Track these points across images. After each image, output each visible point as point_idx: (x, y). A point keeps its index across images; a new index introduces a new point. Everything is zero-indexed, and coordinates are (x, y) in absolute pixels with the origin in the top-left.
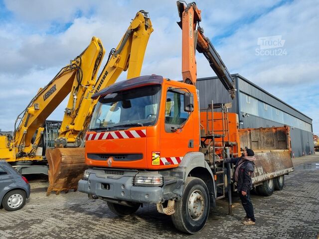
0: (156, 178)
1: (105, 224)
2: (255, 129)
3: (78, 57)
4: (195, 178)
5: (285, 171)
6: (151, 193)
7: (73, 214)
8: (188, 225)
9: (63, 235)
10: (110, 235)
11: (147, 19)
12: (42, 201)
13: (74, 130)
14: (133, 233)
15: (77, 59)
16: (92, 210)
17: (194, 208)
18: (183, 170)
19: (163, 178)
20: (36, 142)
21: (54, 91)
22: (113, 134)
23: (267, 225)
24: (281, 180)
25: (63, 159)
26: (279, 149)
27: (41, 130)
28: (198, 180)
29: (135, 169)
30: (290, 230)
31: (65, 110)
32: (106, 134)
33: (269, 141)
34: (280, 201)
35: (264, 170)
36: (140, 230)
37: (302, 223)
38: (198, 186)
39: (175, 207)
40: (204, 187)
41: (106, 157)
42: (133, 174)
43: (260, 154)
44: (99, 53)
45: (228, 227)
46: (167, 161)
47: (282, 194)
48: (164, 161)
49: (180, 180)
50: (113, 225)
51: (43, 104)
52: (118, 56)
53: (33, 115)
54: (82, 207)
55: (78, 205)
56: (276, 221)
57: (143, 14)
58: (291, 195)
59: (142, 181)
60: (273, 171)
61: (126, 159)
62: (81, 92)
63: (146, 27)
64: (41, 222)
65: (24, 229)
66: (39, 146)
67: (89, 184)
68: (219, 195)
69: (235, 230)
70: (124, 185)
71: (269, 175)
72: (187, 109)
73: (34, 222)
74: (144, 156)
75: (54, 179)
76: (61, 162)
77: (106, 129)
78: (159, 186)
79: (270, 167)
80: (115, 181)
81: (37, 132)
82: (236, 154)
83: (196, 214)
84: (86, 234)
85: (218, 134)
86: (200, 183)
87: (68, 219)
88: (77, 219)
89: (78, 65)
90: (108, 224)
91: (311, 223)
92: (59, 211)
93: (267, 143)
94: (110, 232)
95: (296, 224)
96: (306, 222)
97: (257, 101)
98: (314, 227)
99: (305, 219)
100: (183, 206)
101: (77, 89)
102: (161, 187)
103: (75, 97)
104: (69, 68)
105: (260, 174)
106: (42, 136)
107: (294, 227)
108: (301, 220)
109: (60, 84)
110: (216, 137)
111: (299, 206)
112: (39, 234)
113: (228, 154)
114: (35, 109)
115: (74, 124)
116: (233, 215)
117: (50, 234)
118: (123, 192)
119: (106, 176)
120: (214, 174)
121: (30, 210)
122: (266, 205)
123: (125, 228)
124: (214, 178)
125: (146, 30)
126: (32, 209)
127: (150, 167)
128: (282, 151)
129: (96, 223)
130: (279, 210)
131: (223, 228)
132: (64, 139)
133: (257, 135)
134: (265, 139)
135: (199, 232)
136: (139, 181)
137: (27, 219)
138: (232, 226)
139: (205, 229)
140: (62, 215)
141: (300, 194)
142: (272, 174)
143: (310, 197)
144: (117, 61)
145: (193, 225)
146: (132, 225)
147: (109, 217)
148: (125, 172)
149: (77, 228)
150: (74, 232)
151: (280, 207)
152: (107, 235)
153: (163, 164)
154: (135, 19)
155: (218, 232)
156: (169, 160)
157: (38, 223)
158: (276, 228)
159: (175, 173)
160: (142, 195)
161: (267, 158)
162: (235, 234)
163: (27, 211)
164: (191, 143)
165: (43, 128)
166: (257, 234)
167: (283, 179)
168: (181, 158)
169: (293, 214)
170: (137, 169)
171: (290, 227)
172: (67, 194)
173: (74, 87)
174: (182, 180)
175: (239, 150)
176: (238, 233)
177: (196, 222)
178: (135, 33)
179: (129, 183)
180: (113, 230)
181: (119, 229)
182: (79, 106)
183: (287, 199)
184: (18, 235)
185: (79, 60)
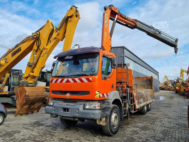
0: (97, 105)
1: (60, 132)
2: (135, 78)
3: (37, 31)
4: (114, 105)
5: (152, 101)
6: (95, 113)
7: (38, 127)
8: (111, 131)
9: (37, 139)
10: (66, 138)
11: (77, 11)
12: (13, 120)
13: (33, 76)
14: (79, 137)
15: (36, 32)
16: (49, 124)
17: (114, 121)
18: (110, 101)
19: (101, 105)
20: (4, 83)
21: (19, 51)
22: (70, 80)
23: (149, 130)
24: (150, 106)
25: (27, 94)
26: (148, 89)
27: (8, 75)
28: (116, 106)
29: (84, 100)
30: (161, 132)
31: (27, 64)
32: (65, 80)
33: (143, 84)
34: (151, 117)
35: (144, 100)
36: (83, 135)
37: (166, 128)
38: (116, 109)
39: (106, 121)
40: (118, 110)
41: (65, 93)
42: (83, 103)
43: (141, 92)
44: (52, 30)
45: (130, 131)
46: (102, 96)
47: (151, 113)
48: (101, 95)
49: (108, 106)
50: (65, 132)
51: (11, 59)
52: (58, 31)
53: (3, 66)
54: (41, 122)
55: (38, 122)
56: (153, 127)
57: (75, 8)
58: (156, 114)
59: (89, 107)
60: (147, 101)
61: (78, 94)
62: (39, 53)
63: (76, 16)
64: (19, 132)
65: (11, 137)
66: (6, 85)
67: (54, 108)
68: (125, 114)
69: (134, 133)
70: (78, 109)
71: (145, 103)
72: (113, 67)
73: (15, 132)
74: (91, 92)
75: (20, 106)
76: (26, 95)
77: (65, 76)
78: (99, 110)
79: (146, 99)
80: (72, 107)
81: (4, 76)
82: (132, 92)
83: (115, 125)
84: (52, 138)
85: (125, 81)
86: (116, 108)
87: (36, 130)
88: (41, 130)
89: (38, 36)
90: (62, 132)
91: (170, 128)
92: (27, 126)
93: (142, 85)
94: (65, 136)
95: (163, 129)
96: (168, 128)
97: (133, 61)
98: (173, 130)
99: (167, 126)
100: (109, 121)
101: (37, 50)
102: (100, 110)
103: (35, 56)
104: (31, 38)
105: (142, 102)
106: (8, 79)
107: (163, 130)
108: (165, 127)
109: (24, 47)
110: (124, 82)
111: (162, 119)
112: (21, 139)
113: (128, 91)
114: (6, 62)
115: (33, 72)
116: (130, 125)
117: (29, 139)
118: (78, 113)
119: (65, 104)
120: (123, 103)
121: (8, 125)
122: (145, 119)
123: (73, 134)
124: (123, 105)
125: (76, 17)
126: (9, 124)
127: (94, 99)
128: (150, 90)
129: (55, 131)
130: (152, 122)
131: (128, 132)
132: (27, 81)
133: (136, 81)
134: (141, 83)
135: (116, 135)
136: (87, 107)
137: (9, 131)
138: (132, 131)
139: (119, 133)
140: (31, 128)
141: (160, 113)
142: (147, 102)
143: (165, 115)
144: (58, 35)
145: (114, 131)
146: (77, 132)
147: (61, 128)
148: (77, 102)
149: (44, 135)
150: (44, 137)
151: (152, 120)
152: (64, 138)
153: (101, 98)
154: (70, 10)
155: (126, 134)
156: (103, 95)
157: (17, 133)
158: (154, 131)
159: (105, 102)
160: (90, 115)
161: (144, 94)
162: (135, 135)
163: (6, 126)
164: (113, 86)
165: (9, 74)
166: (146, 135)
167: (151, 105)
168: (108, 94)
169: (160, 124)
170: (85, 100)
171: (161, 130)
172: (28, 115)
173: (34, 50)
174: (109, 106)
175: (133, 90)
176: (136, 134)
177: (115, 129)
178: (70, 19)
179: (81, 108)
180: (67, 135)
181: (70, 135)
182: (37, 61)
183: (154, 116)
184: (8, 140)
185: (38, 33)
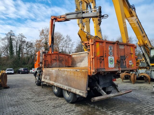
43: (51, 70)
71: (51, 82)
79: (54, 79)
